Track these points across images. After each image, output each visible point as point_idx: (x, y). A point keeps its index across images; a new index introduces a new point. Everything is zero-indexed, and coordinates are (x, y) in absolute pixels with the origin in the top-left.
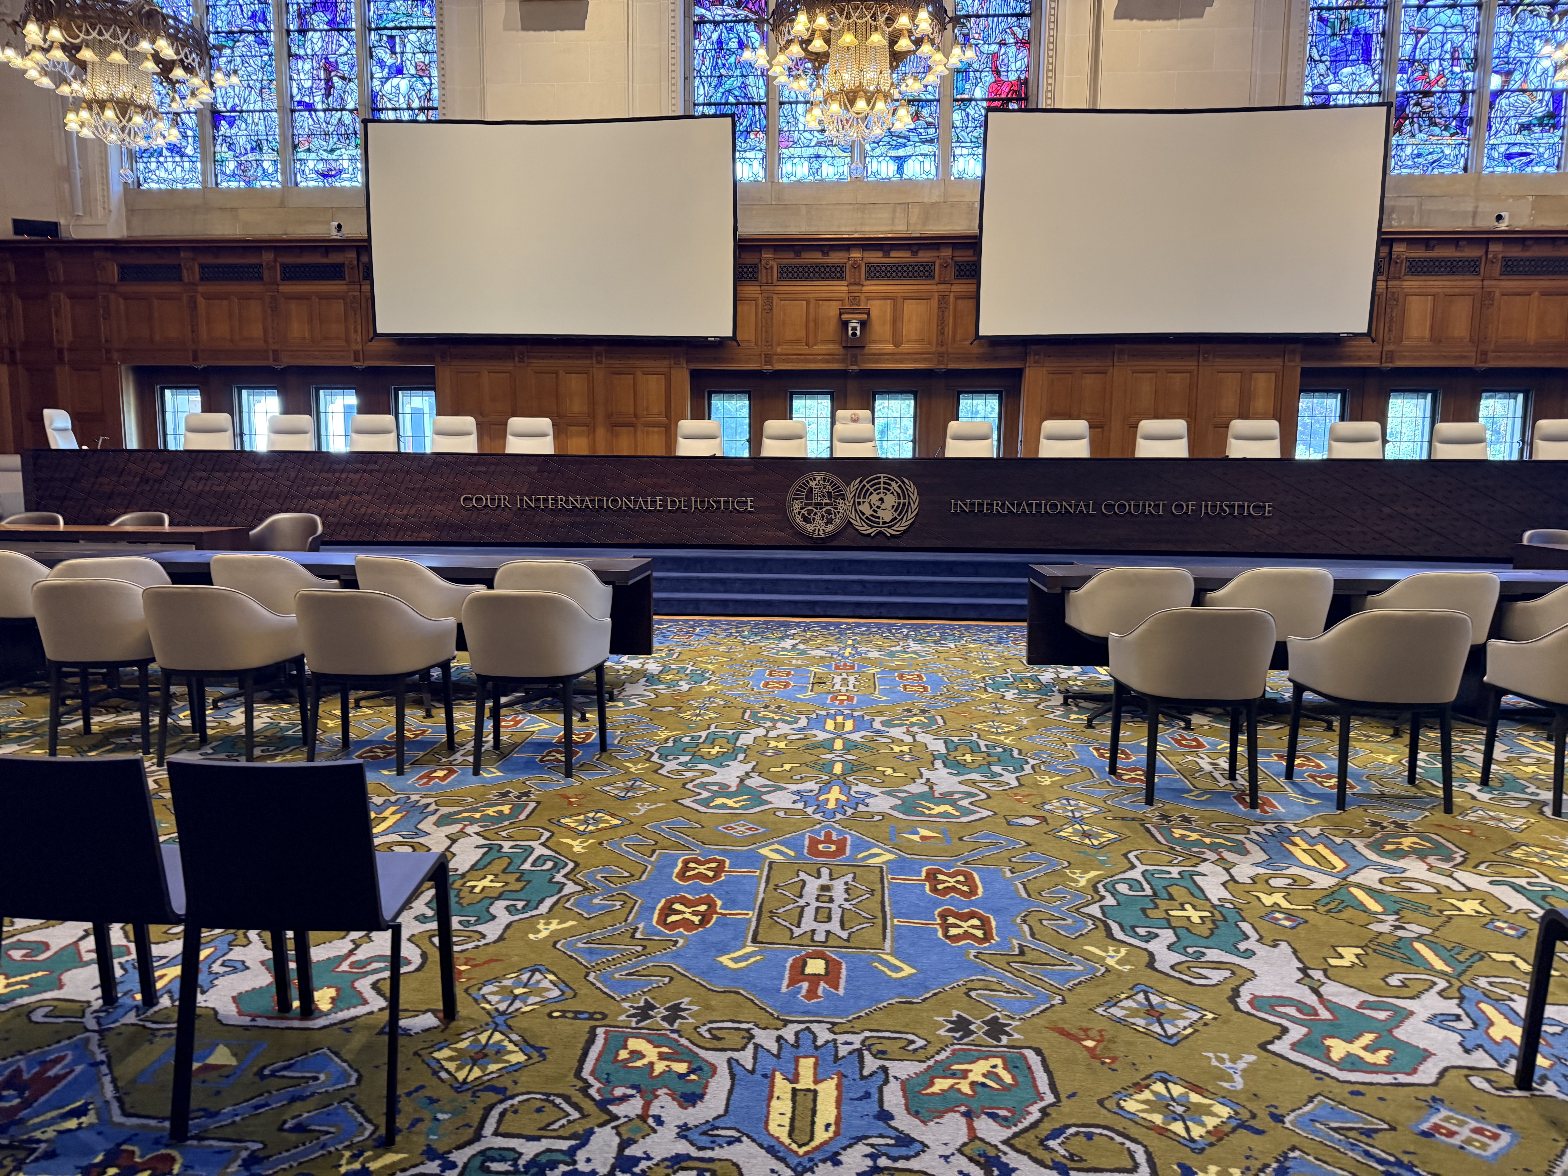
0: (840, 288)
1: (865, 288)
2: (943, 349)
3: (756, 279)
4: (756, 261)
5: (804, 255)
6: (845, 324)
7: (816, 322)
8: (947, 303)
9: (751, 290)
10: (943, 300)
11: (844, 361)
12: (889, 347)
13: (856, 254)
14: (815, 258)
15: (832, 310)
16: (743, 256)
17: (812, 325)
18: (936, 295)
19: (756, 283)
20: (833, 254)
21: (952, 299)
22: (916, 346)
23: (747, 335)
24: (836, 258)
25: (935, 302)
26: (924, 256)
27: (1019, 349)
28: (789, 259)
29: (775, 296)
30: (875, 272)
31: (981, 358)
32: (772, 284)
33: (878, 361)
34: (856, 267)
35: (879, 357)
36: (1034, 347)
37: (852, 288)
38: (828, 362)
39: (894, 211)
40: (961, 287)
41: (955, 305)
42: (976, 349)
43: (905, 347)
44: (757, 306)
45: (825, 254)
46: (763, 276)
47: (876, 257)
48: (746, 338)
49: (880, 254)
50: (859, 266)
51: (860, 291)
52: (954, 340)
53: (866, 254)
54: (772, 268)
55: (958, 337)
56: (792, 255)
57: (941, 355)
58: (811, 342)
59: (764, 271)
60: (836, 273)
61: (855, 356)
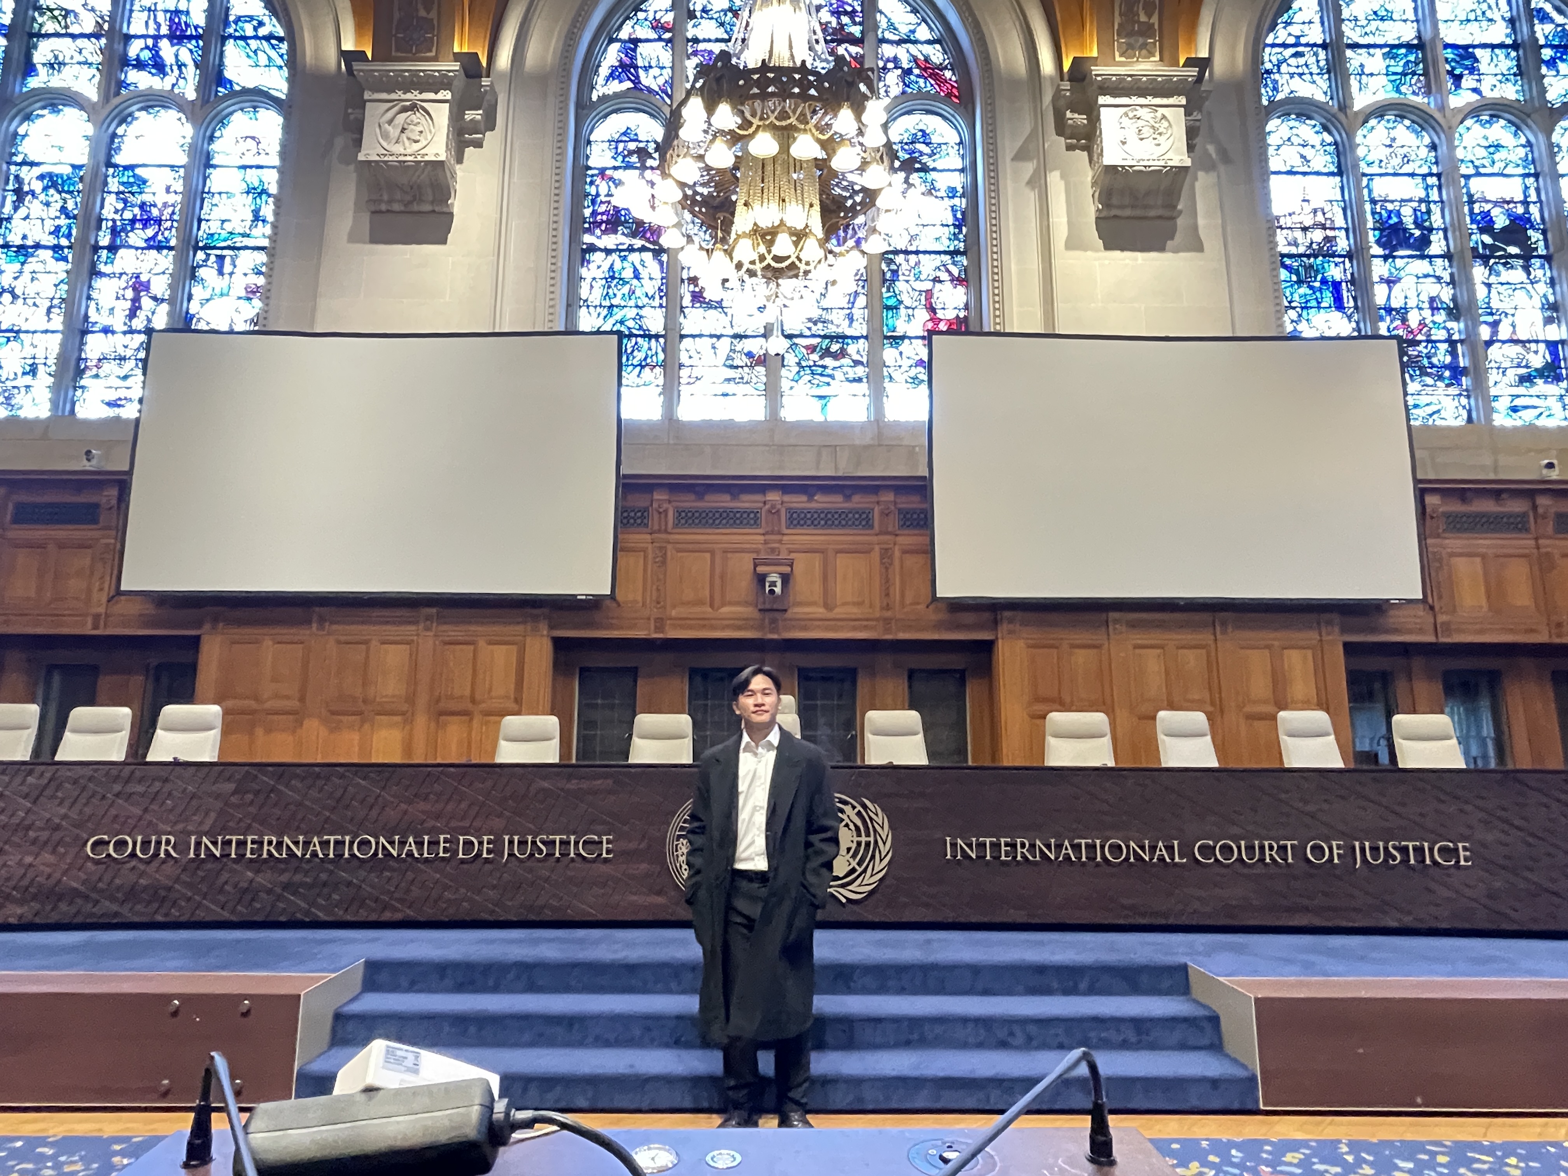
0: (753, 538)
1: (785, 538)
2: (888, 614)
3: (646, 525)
4: (647, 504)
5: (708, 497)
6: (761, 579)
7: (722, 577)
8: (891, 557)
9: (638, 538)
10: (886, 554)
11: (761, 627)
12: (819, 611)
13: (773, 497)
14: (723, 501)
15: (743, 565)
16: (629, 497)
17: (717, 581)
18: (877, 548)
19: (645, 530)
20: (745, 497)
21: (897, 554)
22: (855, 610)
23: (630, 594)
24: (747, 502)
25: (876, 555)
26: (859, 501)
27: (987, 616)
28: (689, 502)
29: (669, 547)
30: (797, 519)
31: (938, 626)
32: (666, 532)
33: (805, 628)
34: (774, 512)
35: (806, 622)
36: (1007, 614)
37: (768, 537)
38: (739, 628)
39: (819, 454)
40: (908, 539)
41: (902, 561)
42: (933, 616)
43: (839, 612)
44: (645, 557)
45: (734, 497)
46: (654, 521)
47: (798, 501)
48: (631, 597)
49: (804, 498)
50: (778, 511)
51: (780, 541)
52: (903, 604)
53: (787, 498)
54: (666, 511)
55: (908, 601)
56: (692, 497)
57: (887, 621)
58: (717, 602)
59: (656, 516)
60: (749, 519)
61: (773, 621)
